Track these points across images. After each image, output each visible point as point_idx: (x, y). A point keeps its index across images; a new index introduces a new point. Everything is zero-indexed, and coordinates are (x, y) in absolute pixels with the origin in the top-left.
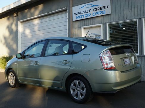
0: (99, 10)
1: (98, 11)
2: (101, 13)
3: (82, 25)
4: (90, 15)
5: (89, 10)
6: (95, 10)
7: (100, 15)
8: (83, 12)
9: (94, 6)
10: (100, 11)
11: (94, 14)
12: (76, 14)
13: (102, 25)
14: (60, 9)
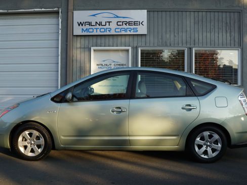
0: (127, 24)
1: (124, 26)
2: (130, 31)
3: (91, 44)
4: (109, 31)
5: (109, 22)
6: (119, 24)
7: (128, 33)
8: (96, 22)
9: (118, 17)
10: (128, 26)
11: (117, 30)
12: (80, 24)
13: (130, 48)
14: (43, 9)
